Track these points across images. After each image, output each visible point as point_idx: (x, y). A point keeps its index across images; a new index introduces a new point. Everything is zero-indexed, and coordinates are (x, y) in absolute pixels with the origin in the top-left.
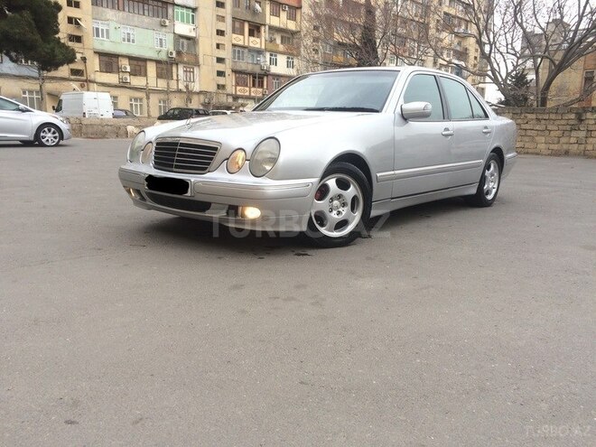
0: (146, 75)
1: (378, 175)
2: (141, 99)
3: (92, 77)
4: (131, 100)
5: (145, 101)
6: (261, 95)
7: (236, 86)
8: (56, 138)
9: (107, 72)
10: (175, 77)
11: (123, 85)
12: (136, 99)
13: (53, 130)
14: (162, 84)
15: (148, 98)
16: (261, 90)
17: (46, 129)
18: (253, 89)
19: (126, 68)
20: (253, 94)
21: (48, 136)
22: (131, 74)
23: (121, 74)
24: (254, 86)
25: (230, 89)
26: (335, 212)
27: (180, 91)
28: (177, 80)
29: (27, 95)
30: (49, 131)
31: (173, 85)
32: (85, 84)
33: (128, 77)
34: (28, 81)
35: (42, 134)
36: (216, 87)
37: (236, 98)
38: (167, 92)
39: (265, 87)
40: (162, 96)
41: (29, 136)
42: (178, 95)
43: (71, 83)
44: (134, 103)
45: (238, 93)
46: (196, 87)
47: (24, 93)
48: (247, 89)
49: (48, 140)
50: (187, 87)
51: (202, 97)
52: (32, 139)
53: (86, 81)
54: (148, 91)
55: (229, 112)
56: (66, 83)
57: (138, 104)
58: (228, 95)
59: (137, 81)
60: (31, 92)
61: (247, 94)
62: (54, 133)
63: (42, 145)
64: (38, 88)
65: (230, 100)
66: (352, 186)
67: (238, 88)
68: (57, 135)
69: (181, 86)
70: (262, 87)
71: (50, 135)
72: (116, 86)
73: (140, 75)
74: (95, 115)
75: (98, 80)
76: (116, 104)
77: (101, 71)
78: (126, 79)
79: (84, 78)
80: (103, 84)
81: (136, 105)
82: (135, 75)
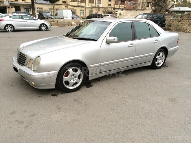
0: (85, 2)
1: (91, 66)
2: (84, 10)
3: (69, 3)
4: (80, 11)
5: (85, 11)
6: (123, 7)
7: (115, 5)
8: (45, 28)
9: (73, 2)
10: (94, 2)
11: (78, 6)
12: (82, 10)
13: (44, 26)
14: (90, 5)
15: (85, 10)
16: (123, 6)
17: (42, 25)
18: (121, 6)
19: (79, 0)
20: (120, 7)
21: (43, 28)
22: (81, 2)
23: (78, 2)
24: (121, 4)
25: (113, 6)
26: (72, 80)
27: (96, 7)
28: (95, 4)
30: (43, 26)
31: (94, 5)
33: (80, 3)
34: (50, 5)
35: (41, 27)
36: (108, 5)
37: (114, 9)
38: (91, 8)
39: (125, 5)
40: (90, 9)
41: (37, 28)
42: (95, 8)
43: (62, 6)
44: (81, 12)
45: (116, 7)
46: (101, 6)
47: (49, 9)
48: (119, 5)
49: (43, 29)
50: (98, 6)
51: (103, 9)
52: (38, 29)
53: (67, 5)
54: (85, 7)
55: (109, 15)
56: (61, 6)
57: (83, 12)
58: (112, 8)
59: (83, 4)
60: (51, 9)
61: (119, 7)
62: (45, 27)
63: (41, 30)
64: (53, 7)
65: (113, 10)
66: (78, 71)
67: (116, 5)
68: (46, 27)
69: (96, 6)
70: (124, 4)
71: (44, 27)
72: (76, 6)
73: (84, 2)
74: (66, 17)
75: (71, 4)
76: (76, 12)
77: (72, 1)
78: (79, 4)
79: (66, 4)
80: (72, 6)
81: (82, 12)
82: (82, 2)
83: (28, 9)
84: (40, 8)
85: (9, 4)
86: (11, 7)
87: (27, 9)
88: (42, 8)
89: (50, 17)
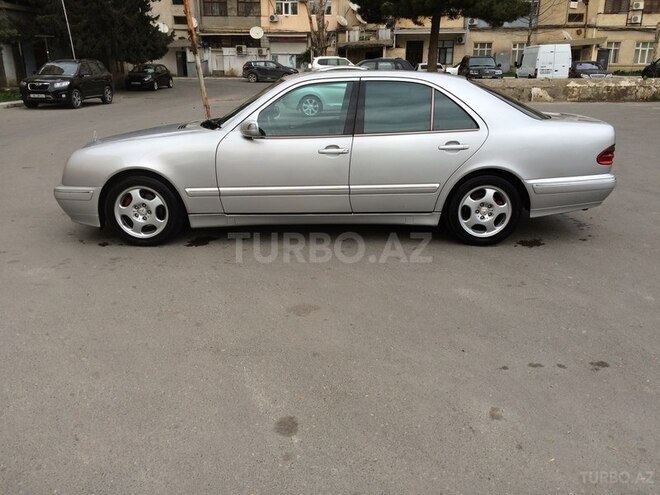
1: (188, 190)
2: (652, 43)
3: (592, 21)
4: (638, 45)
9: (612, 13)
11: (632, 27)
12: (644, 44)
19: (638, 5)
22: (644, 12)
23: (631, 13)
26: (140, 217)
29: (517, 49)
32: (583, 30)
33: (639, 17)
43: (564, 31)
44: (640, 48)
47: (515, 46)
53: (584, 27)
56: (557, 31)
57: (647, 49)
59: (651, 20)
64: (526, 39)
66: (156, 197)
72: (621, 30)
74: (548, 71)
75: (600, 23)
76: (616, 51)
77: (605, 13)
78: (636, 18)
79: (583, 23)
80: (605, 29)
81: (644, 52)
82: (649, 13)
83: (446, 48)
84: (483, 45)
85: (392, 38)
86: (397, 46)
87: (443, 50)
88: (490, 45)
89: (490, 73)
